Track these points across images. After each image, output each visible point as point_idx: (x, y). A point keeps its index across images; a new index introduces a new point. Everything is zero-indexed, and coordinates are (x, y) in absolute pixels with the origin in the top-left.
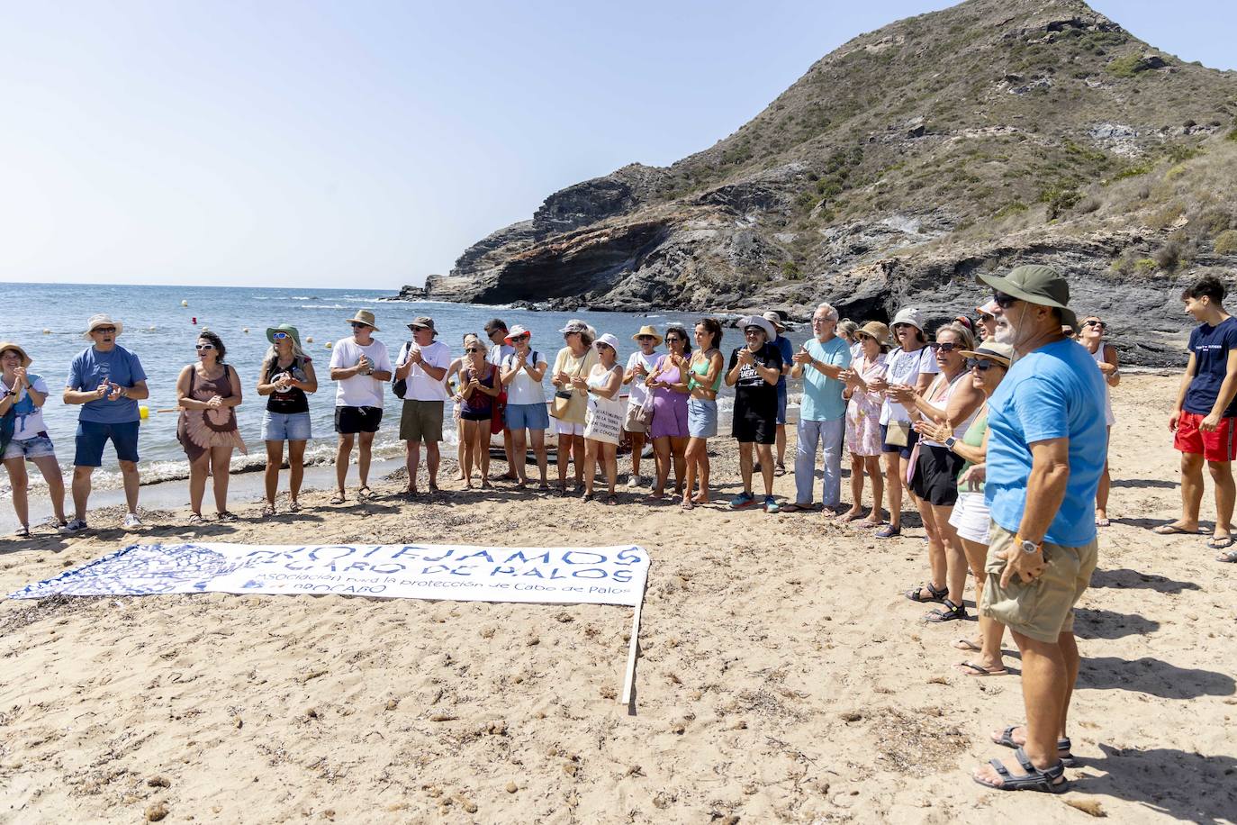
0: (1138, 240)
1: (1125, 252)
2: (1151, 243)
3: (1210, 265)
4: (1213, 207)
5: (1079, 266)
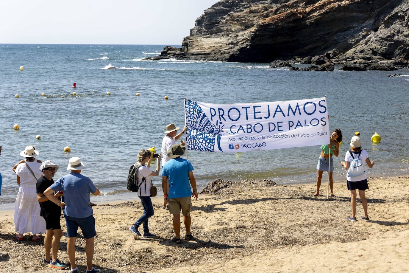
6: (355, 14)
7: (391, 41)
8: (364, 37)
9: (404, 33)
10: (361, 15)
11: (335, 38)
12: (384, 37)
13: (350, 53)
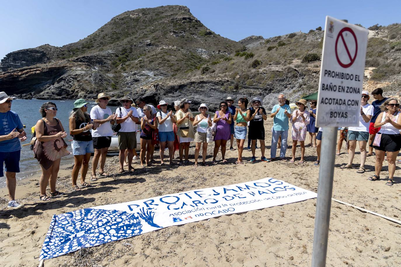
0: (228, 81)
1: (225, 84)
2: (231, 82)
3: (246, 89)
4: (245, 73)
5: (214, 88)
6: (43, 77)
7: (60, 89)
8: (48, 87)
9: (66, 86)
10: (46, 78)
11: (34, 87)
12: (57, 87)
13: (42, 94)
